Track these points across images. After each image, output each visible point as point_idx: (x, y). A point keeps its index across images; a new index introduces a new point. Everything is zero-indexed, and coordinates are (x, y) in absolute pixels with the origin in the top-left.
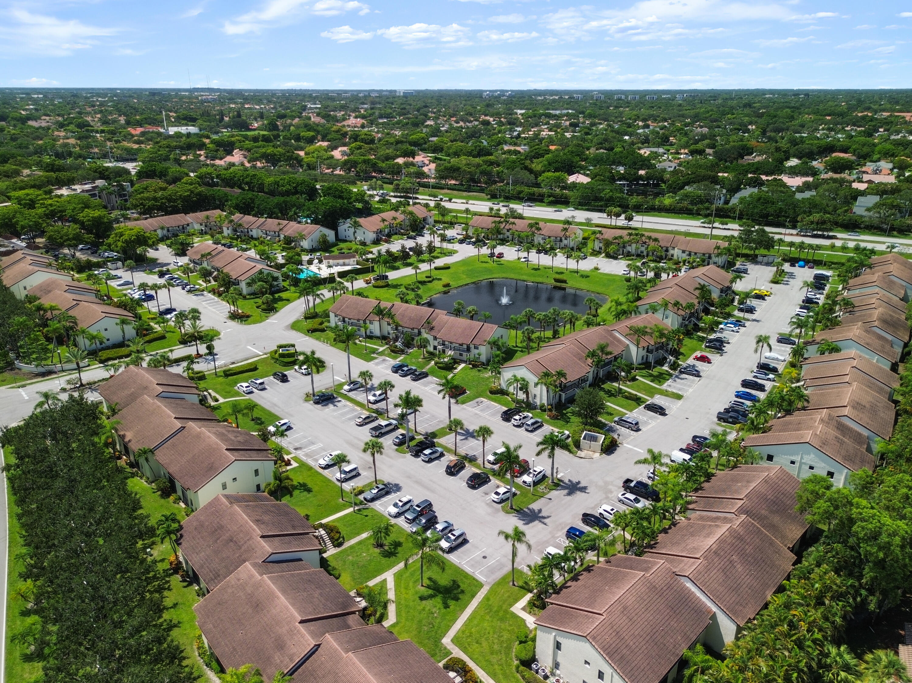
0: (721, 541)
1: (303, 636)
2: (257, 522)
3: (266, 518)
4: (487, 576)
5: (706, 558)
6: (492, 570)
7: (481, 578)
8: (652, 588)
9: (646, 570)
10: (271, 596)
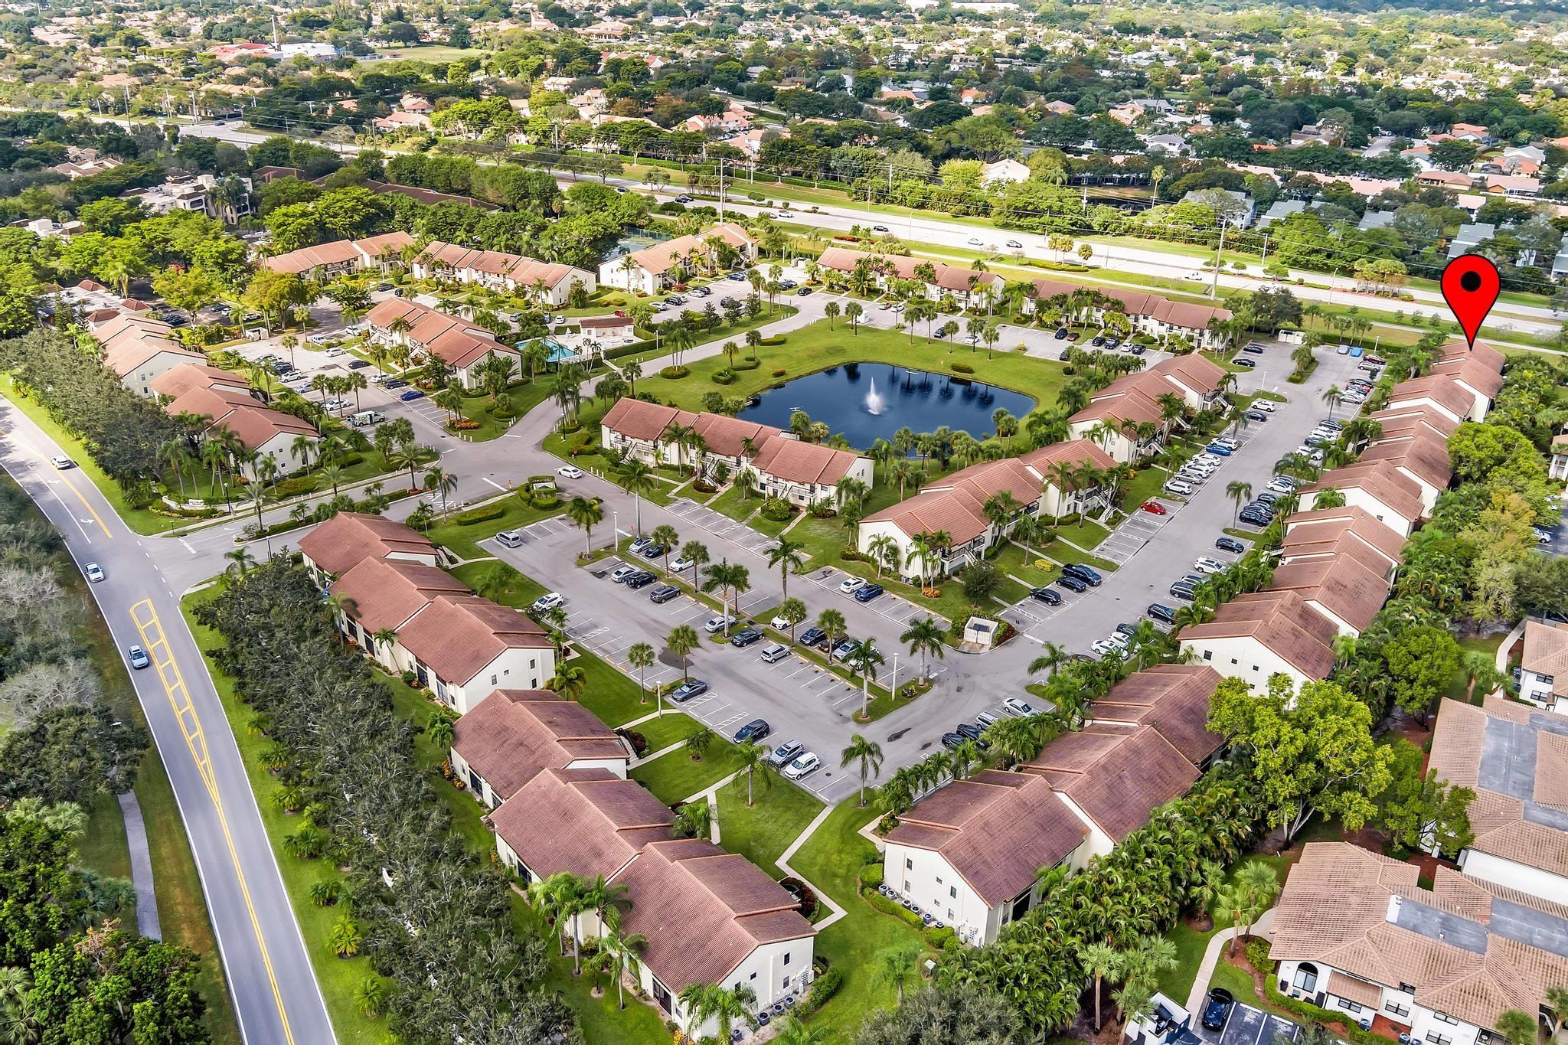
0: (1113, 755)
1: (622, 845)
2: (549, 723)
3: (557, 719)
4: (831, 796)
5: (1090, 773)
6: (836, 789)
7: (823, 798)
8: (1022, 804)
9: (1018, 786)
10: (580, 805)
